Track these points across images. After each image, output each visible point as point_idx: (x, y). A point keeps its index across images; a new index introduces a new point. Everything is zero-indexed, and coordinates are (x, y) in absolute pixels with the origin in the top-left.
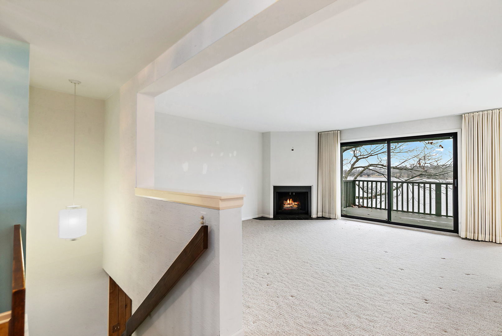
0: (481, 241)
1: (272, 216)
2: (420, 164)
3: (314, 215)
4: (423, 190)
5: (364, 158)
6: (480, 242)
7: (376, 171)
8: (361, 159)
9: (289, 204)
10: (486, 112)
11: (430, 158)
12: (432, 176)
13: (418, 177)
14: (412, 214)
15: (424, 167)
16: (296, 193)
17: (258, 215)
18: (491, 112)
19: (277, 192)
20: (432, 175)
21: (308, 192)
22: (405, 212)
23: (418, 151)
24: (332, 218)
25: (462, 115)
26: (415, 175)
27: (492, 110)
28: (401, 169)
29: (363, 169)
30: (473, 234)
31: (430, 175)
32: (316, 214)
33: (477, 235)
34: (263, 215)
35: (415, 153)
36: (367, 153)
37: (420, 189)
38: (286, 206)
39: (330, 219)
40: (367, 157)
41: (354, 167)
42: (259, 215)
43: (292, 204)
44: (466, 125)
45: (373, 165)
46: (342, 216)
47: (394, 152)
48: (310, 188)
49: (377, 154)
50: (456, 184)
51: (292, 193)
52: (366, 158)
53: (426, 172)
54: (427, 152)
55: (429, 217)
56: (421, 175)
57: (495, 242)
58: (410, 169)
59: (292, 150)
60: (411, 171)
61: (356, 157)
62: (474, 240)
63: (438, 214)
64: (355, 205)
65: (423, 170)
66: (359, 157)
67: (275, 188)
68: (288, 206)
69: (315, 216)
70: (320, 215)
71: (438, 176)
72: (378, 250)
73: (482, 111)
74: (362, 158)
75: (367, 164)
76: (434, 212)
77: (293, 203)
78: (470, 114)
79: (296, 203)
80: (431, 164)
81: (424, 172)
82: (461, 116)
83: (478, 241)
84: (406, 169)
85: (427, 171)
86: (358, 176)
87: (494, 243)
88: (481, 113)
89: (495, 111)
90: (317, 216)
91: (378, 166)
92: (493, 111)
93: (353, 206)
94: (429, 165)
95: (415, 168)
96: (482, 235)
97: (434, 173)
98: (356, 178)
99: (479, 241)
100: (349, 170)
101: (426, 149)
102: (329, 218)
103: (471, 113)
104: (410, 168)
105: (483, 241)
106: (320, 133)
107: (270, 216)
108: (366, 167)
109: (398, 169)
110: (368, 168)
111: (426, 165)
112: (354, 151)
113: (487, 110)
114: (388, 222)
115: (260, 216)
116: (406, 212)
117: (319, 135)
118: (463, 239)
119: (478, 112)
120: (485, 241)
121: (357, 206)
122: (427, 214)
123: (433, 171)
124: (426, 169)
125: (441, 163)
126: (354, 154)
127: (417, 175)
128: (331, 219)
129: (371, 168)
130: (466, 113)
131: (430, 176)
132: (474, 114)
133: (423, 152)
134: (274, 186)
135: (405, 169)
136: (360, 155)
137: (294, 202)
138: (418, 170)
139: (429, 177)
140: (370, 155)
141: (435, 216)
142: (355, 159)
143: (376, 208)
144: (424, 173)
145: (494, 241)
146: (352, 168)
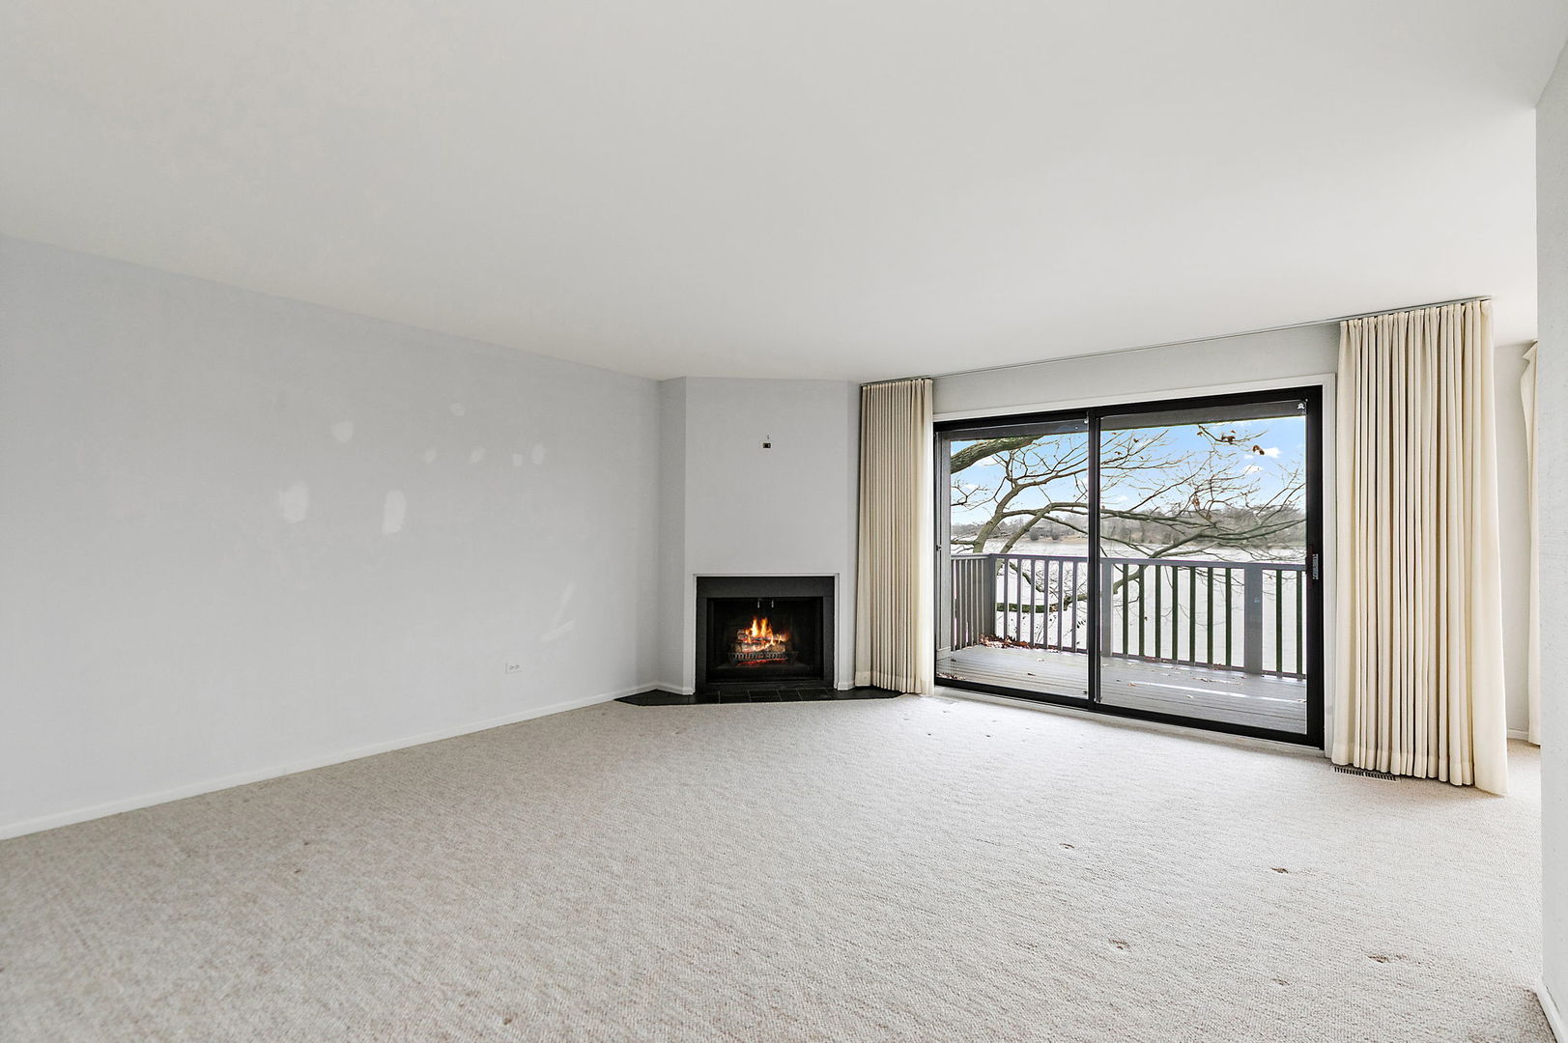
0: (1401, 776)
1: (689, 688)
2: (1198, 503)
3: (842, 683)
4: (1206, 583)
5: (1035, 484)
6: (1398, 780)
7: (1071, 523)
8: (1025, 486)
9: (759, 639)
10: (1419, 313)
11: (1225, 484)
12: (1231, 539)
13: (1192, 542)
14: (1170, 666)
15: (1208, 515)
16: (778, 601)
17: (639, 685)
18: (1435, 311)
19: (709, 600)
20: (1231, 536)
21: (822, 598)
22: (1148, 660)
23: (1192, 465)
24: (904, 691)
25: (1337, 325)
26: (1183, 538)
27: (1440, 305)
28: (1143, 518)
29: (1030, 517)
30: (1372, 753)
31: (1227, 537)
32: (851, 678)
33: (1385, 754)
34: (660, 684)
35: (1185, 471)
36: (1044, 470)
37: (1197, 580)
38: (745, 649)
39: (895, 693)
40: (1045, 482)
41: (1005, 511)
42: (641, 687)
43: (769, 641)
44: (1354, 360)
45: (1061, 505)
46: (938, 682)
47: (1123, 466)
48: (829, 582)
49: (1075, 473)
50: (1316, 570)
51: (766, 601)
52: (1041, 483)
53: (1215, 527)
54: (1218, 465)
55: (1222, 677)
56: (1199, 538)
57: (1448, 782)
58: (1170, 519)
59: (767, 446)
60: (1170, 526)
61: (1011, 480)
62: (1375, 773)
63: (1253, 668)
64: (994, 638)
65: (1204, 522)
66: (1020, 482)
67: (703, 582)
68: (754, 648)
69: (846, 683)
70: (863, 679)
71: (1247, 538)
72: (1040, 838)
73: (1408, 310)
74: (1030, 485)
75: (1042, 504)
76: (1238, 660)
77: (772, 638)
78: (1365, 320)
79: (781, 638)
80: (1228, 502)
81: (1211, 530)
82: (1335, 327)
83: (1389, 775)
84: (1158, 518)
85: (1217, 526)
86: (1015, 540)
87: (1442, 785)
88: (1403, 316)
89: (1451, 307)
90: (851, 682)
91: (1075, 509)
92: (1444, 309)
93: (988, 642)
94: (1221, 507)
95: (1185, 517)
96: (1405, 754)
97: (1237, 531)
98: (1008, 547)
99: (1394, 777)
100: (990, 519)
101: (1215, 457)
102: (895, 691)
103: (1368, 314)
104: (1170, 515)
105: (1405, 776)
106: (864, 388)
107: (684, 689)
108: (1039, 510)
109: (1135, 517)
110: (1047, 515)
111: (1215, 506)
112: (1008, 463)
113: (1423, 307)
114: (1091, 704)
115: (648, 686)
116: (1153, 662)
117: (864, 394)
118: (1339, 768)
119: (1391, 312)
120: (1413, 777)
121: (1000, 640)
122: (1219, 667)
123: (1231, 526)
124: (1213, 520)
125: (1257, 500)
126: (1007, 472)
127: (1190, 537)
128: (901, 693)
129: (1053, 514)
130: (1353, 317)
131: (1226, 540)
132: (1380, 318)
133: (1207, 466)
134: (698, 578)
135: (1155, 519)
136: (1025, 476)
137: (775, 632)
138: (1192, 521)
139: (1222, 542)
140: (1054, 474)
141: (1241, 674)
142: (1008, 487)
143: (1059, 648)
144: (1208, 532)
145: (1443, 777)
146: (1000, 515)
